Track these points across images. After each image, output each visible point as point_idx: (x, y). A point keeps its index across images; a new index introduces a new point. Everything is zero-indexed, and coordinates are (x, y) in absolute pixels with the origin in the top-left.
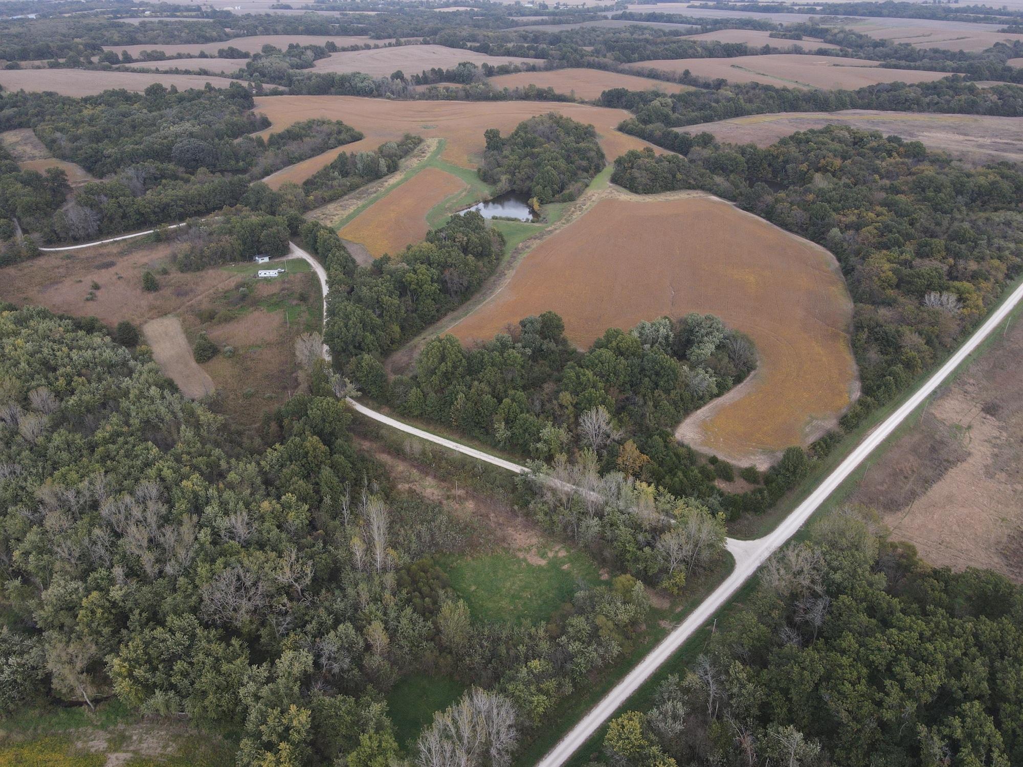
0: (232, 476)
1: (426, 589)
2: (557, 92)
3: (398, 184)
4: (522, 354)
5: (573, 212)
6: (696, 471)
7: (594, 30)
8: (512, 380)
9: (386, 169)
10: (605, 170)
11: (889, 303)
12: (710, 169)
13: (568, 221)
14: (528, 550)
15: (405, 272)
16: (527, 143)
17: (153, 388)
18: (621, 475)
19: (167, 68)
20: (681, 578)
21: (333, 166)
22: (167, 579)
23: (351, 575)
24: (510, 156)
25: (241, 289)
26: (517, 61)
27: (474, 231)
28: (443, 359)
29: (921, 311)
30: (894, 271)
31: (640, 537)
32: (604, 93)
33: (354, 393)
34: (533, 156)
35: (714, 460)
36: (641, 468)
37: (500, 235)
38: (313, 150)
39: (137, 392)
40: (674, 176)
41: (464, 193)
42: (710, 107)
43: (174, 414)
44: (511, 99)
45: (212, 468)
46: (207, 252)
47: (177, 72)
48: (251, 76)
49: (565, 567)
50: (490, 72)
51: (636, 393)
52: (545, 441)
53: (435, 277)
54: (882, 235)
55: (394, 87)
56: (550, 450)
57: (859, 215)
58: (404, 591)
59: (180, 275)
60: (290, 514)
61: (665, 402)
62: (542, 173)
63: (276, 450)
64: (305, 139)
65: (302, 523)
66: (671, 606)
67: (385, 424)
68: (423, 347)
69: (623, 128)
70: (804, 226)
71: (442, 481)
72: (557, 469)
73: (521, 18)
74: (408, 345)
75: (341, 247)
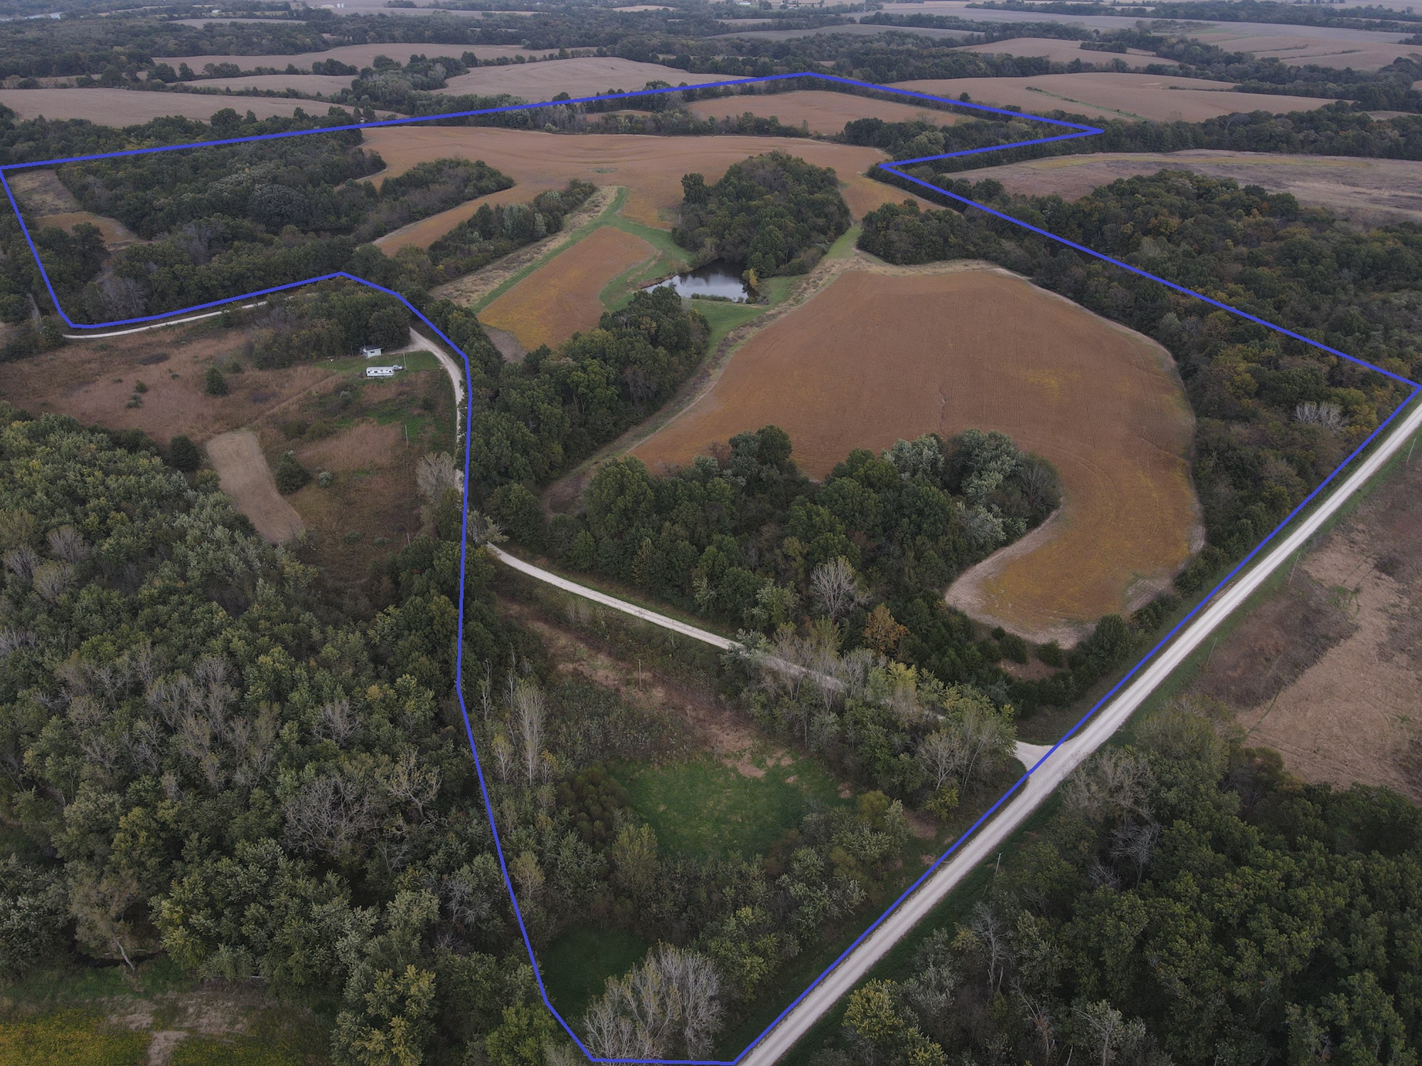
0: (328, 650)
1: (595, 809)
2: (783, 123)
3: (561, 249)
4: (733, 484)
5: (805, 289)
6: (974, 648)
7: (835, 37)
8: (718, 521)
9: (544, 228)
10: (850, 231)
11: (1244, 418)
12: (996, 231)
13: (797, 301)
14: (739, 756)
15: (571, 370)
16: (742, 194)
17: (220, 527)
18: (869, 654)
19: (242, 88)
20: (952, 797)
21: (471, 224)
22: (236, 791)
23: (493, 789)
24: (717, 212)
25: (343, 393)
26: (729, 80)
27: (667, 314)
28: (621, 490)
29: (1291, 429)
30: (1253, 373)
31: (896, 739)
32: (848, 124)
33: (498, 537)
34: (749, 211)
35: (998, 633)
36: (896, 643)
37: (703, 320)
38: (443, 201)
39: (198, 533)
40: (946, 240)
41: (653, 262)
42: (997, 144)
43: (248, 563)
44: (720, 133)
45: (300, 639)
46: (296, 341)
47: (255, 93)
48: (359, 99)
49: (791, 780)
50: (690, 95)
51: (891, 540)
52: (764, 606)
53: (612, 378)
54: (1237, 323)
55: (556, 115)
56: (771, 618)
58: (566, 811)
59: (259, 373)
60: (408, 704)
61: (932, 552)
62: (763, 235)
63: (389, 614)
64: (432, 187)
65: (425, 716)
66: (937, 836)
67: (541, 581)
68: (594, 475)
69: (875, 174)
70: (1128, 310)
71: (619, 659)
72: (780, 643)
73: (734, 21)
74: (574, 471)
75: (482, 336)
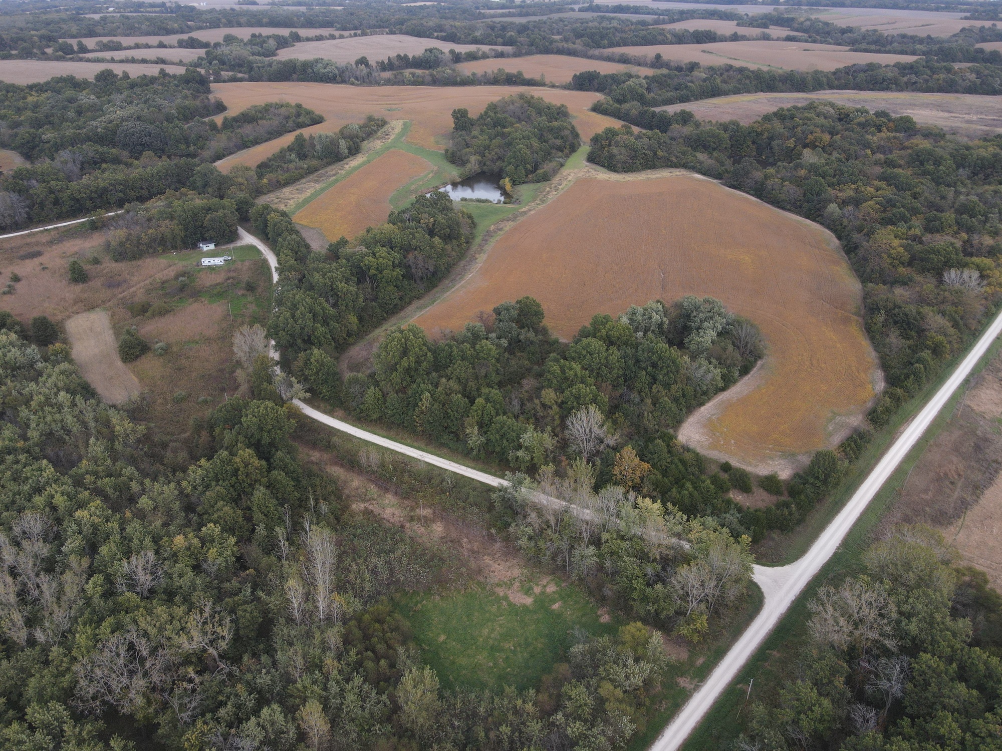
0: (144, 502)
1: (381, 647)
2: (527, 76)
3: (359, 166)
4: (497, 345)
5: (549, 192)
6: (708, 481)
7: (561, 20)
8: (486, 376)
9: (346, 151)
10: (580, 149)
11: (904, 282)
12: (692, 146)
13: (543, 201)
14: (509, 585)
15: (363, 256)
16: (497, 123)
17: (62, 393)
18: (619, 491)
19: (123, 58)
20: (702, 623)
21: (290, 149)
23: (285, 631)
24: (479, 137)
25: (181, 279)
26: (485, 48)
27: (441, 211)
28: (405, 352)
29: (942, 290)
30: (905, 248)
31: (649, 570)
32: (575, 76)
33: (302, 394)
34: (503, 135)
35: (726, 467)
36: (642, 479)
37: (470, 217)
38: (269, 133)
39: (43, 398)
40: (655, 154)
41: (431, 175)
42: (686, 87)
43: (84, 424)
44: (480, 84)
45: (121, 491)
46: (145, 239)
47: (133, 61)
48: (210, 64)
49: (556, 606)
50: (457, 58)
51: (631, 388)
52: (527, 448)
53: (397, 261)
54: (885, 211)
55: (358, 73)
56: (532, 459)
57: (857, 189)
58: (353, 652)
59: (114, 265)
60: (211, 551)
61: (666, 399)
62: (515, 152)
63: (200, 466)
64: (260, 122)
65: (227, 561)
66: (690, 657)
67: (339, 430)
68: (382, 340)
69: (597, 109)
70: (798, 203)
71: (405, 498)
72: (543, 483)
73: (488, 11)
74: (367, 337)
75: (294, 231)
